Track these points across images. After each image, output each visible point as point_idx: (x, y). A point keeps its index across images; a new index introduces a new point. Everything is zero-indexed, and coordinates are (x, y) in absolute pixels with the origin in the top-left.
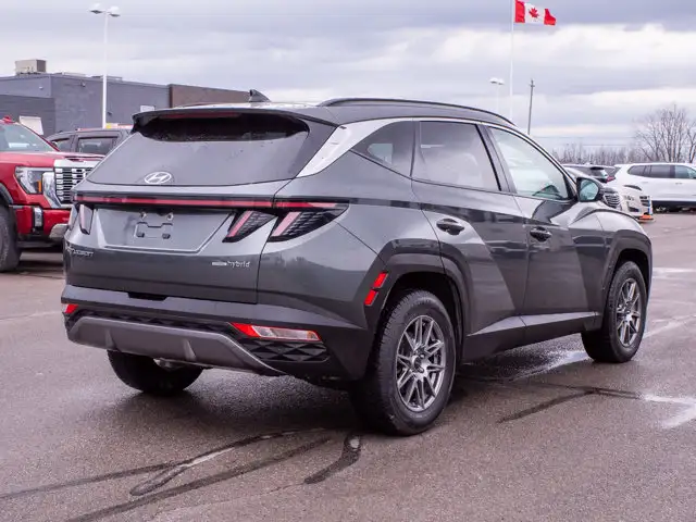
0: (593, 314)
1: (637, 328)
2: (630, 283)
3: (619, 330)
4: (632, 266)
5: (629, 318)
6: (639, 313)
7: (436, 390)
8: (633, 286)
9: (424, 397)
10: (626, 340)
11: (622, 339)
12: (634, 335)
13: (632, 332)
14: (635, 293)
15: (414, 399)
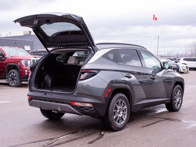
0: (168, 99)
1: (180, 102)
2: (178, 90)
3: (175, 103)
4: (179, 86)
5: (178, 100)
6: (181, 98)
7: (124, 119)
8: (179, 91)
9: (121, 121)
10: (177, 106)
11: (176, 105)
12: (180, 104)
13: (179, 104)
14: (180, 93)
15: (118, 121)
